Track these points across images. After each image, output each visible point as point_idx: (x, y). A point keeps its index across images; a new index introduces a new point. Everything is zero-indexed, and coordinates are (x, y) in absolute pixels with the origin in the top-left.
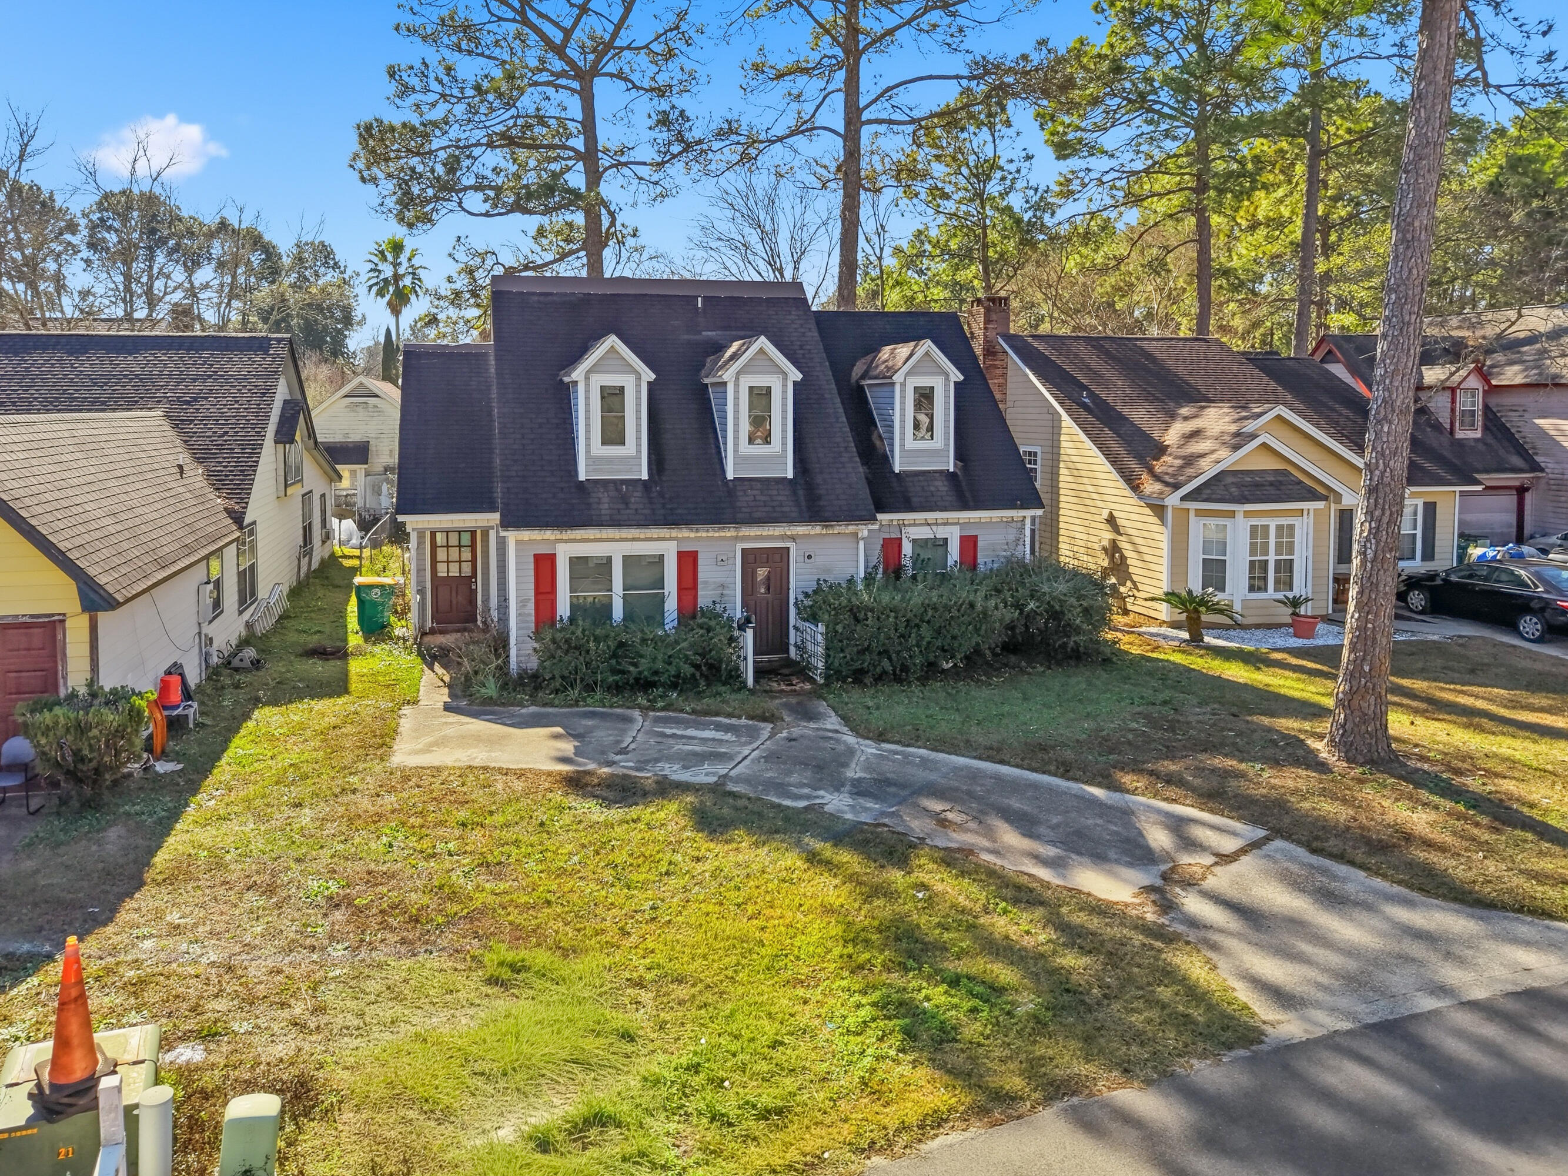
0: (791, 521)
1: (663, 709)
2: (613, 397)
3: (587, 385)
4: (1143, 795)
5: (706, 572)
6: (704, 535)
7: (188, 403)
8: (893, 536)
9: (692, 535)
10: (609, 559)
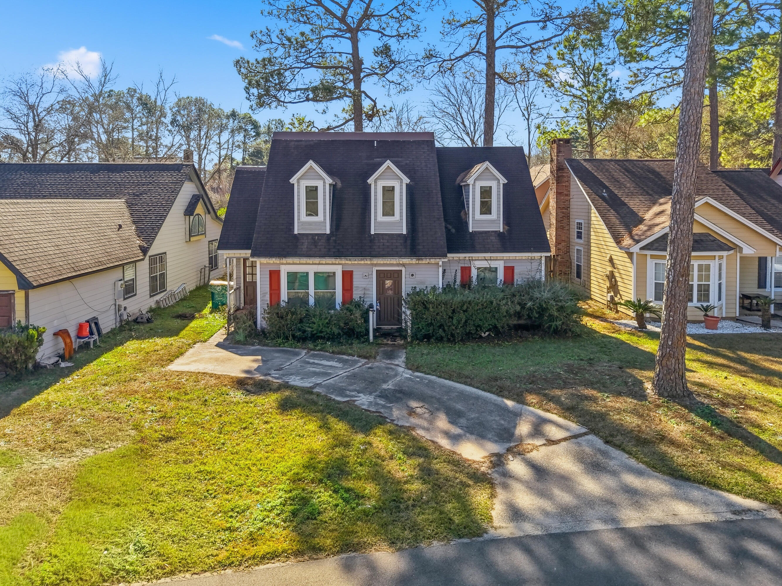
0: (401, 256)
1: (319, 350)
2: (312, 192)
3: (298, 185)
4: (534, 406)
5: (358, 281)
6: (356, 262)
7: (137, 196)
8: (466, 265)
9: (350, 262)
10: (307, 273)
